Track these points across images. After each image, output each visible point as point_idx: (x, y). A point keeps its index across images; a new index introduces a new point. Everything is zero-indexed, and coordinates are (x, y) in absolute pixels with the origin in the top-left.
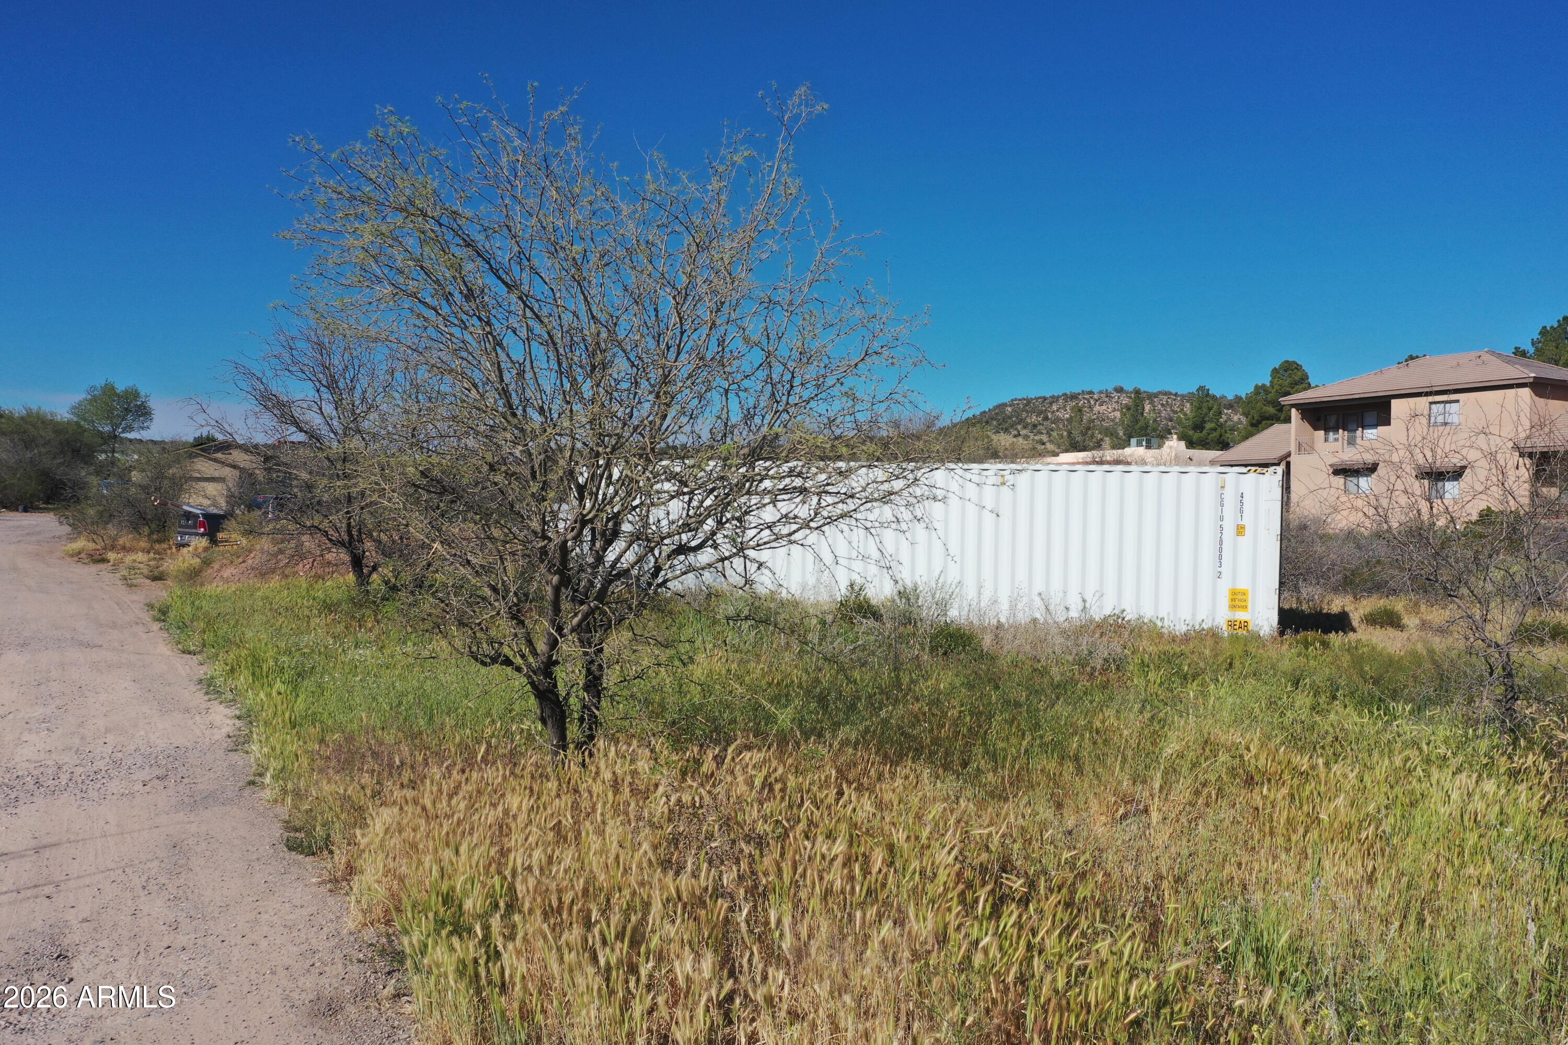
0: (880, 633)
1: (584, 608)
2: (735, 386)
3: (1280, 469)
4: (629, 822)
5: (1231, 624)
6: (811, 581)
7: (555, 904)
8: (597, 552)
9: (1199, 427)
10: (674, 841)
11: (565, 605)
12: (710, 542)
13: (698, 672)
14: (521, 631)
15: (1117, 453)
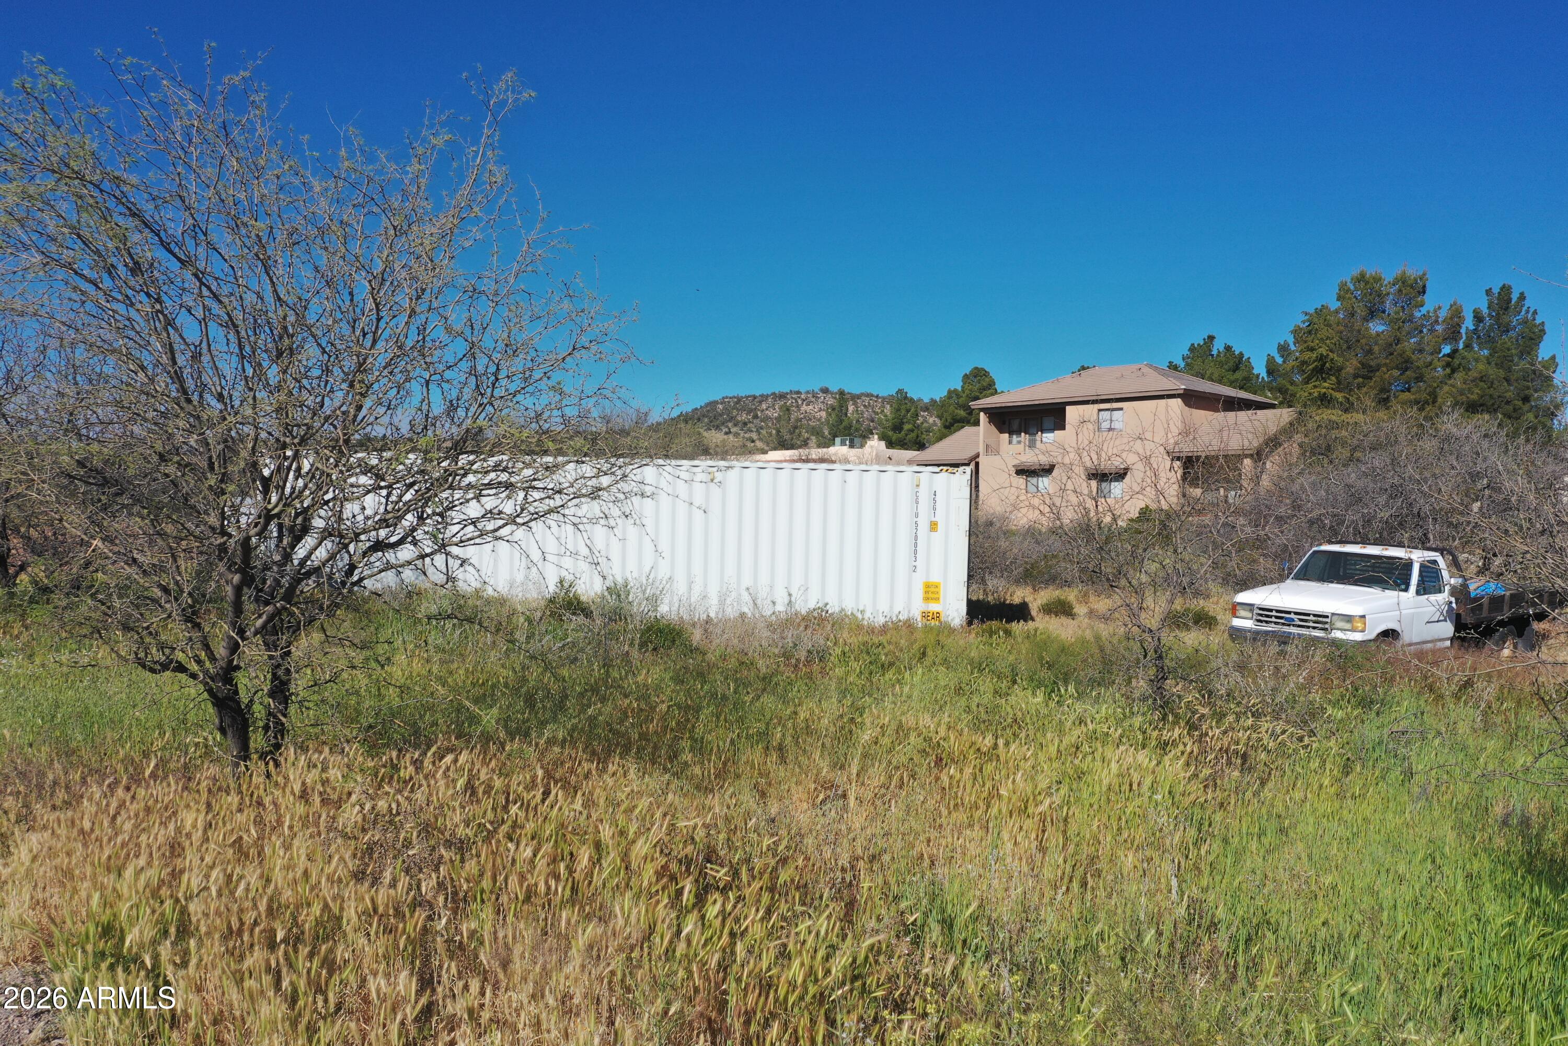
0: (590, 630)
1: (270, 608)
2: (438, 377)
3: (968, 469)
4: (319, 834)
5: (925, 615)
6: (520, 577)
7: (235, 925)
8: (284, 549)
9: (897, 428)
10: (370, 850)
11: (249, 606)
12: (409, 539)
13: (397, 673)
14: (196, 635)
15: (822, 451)
